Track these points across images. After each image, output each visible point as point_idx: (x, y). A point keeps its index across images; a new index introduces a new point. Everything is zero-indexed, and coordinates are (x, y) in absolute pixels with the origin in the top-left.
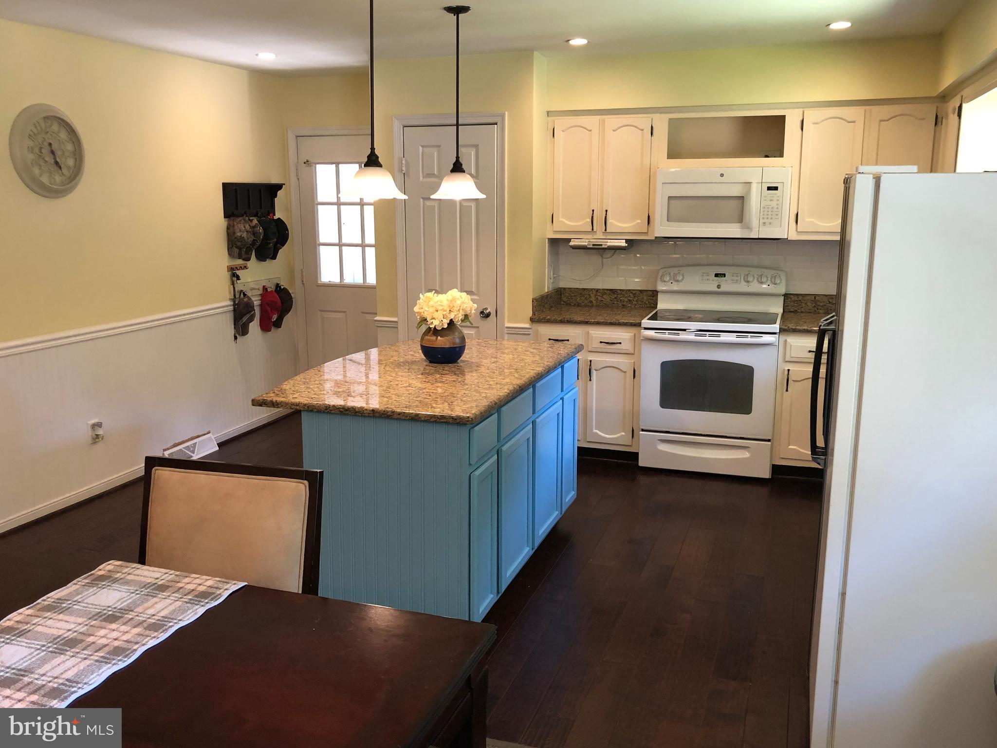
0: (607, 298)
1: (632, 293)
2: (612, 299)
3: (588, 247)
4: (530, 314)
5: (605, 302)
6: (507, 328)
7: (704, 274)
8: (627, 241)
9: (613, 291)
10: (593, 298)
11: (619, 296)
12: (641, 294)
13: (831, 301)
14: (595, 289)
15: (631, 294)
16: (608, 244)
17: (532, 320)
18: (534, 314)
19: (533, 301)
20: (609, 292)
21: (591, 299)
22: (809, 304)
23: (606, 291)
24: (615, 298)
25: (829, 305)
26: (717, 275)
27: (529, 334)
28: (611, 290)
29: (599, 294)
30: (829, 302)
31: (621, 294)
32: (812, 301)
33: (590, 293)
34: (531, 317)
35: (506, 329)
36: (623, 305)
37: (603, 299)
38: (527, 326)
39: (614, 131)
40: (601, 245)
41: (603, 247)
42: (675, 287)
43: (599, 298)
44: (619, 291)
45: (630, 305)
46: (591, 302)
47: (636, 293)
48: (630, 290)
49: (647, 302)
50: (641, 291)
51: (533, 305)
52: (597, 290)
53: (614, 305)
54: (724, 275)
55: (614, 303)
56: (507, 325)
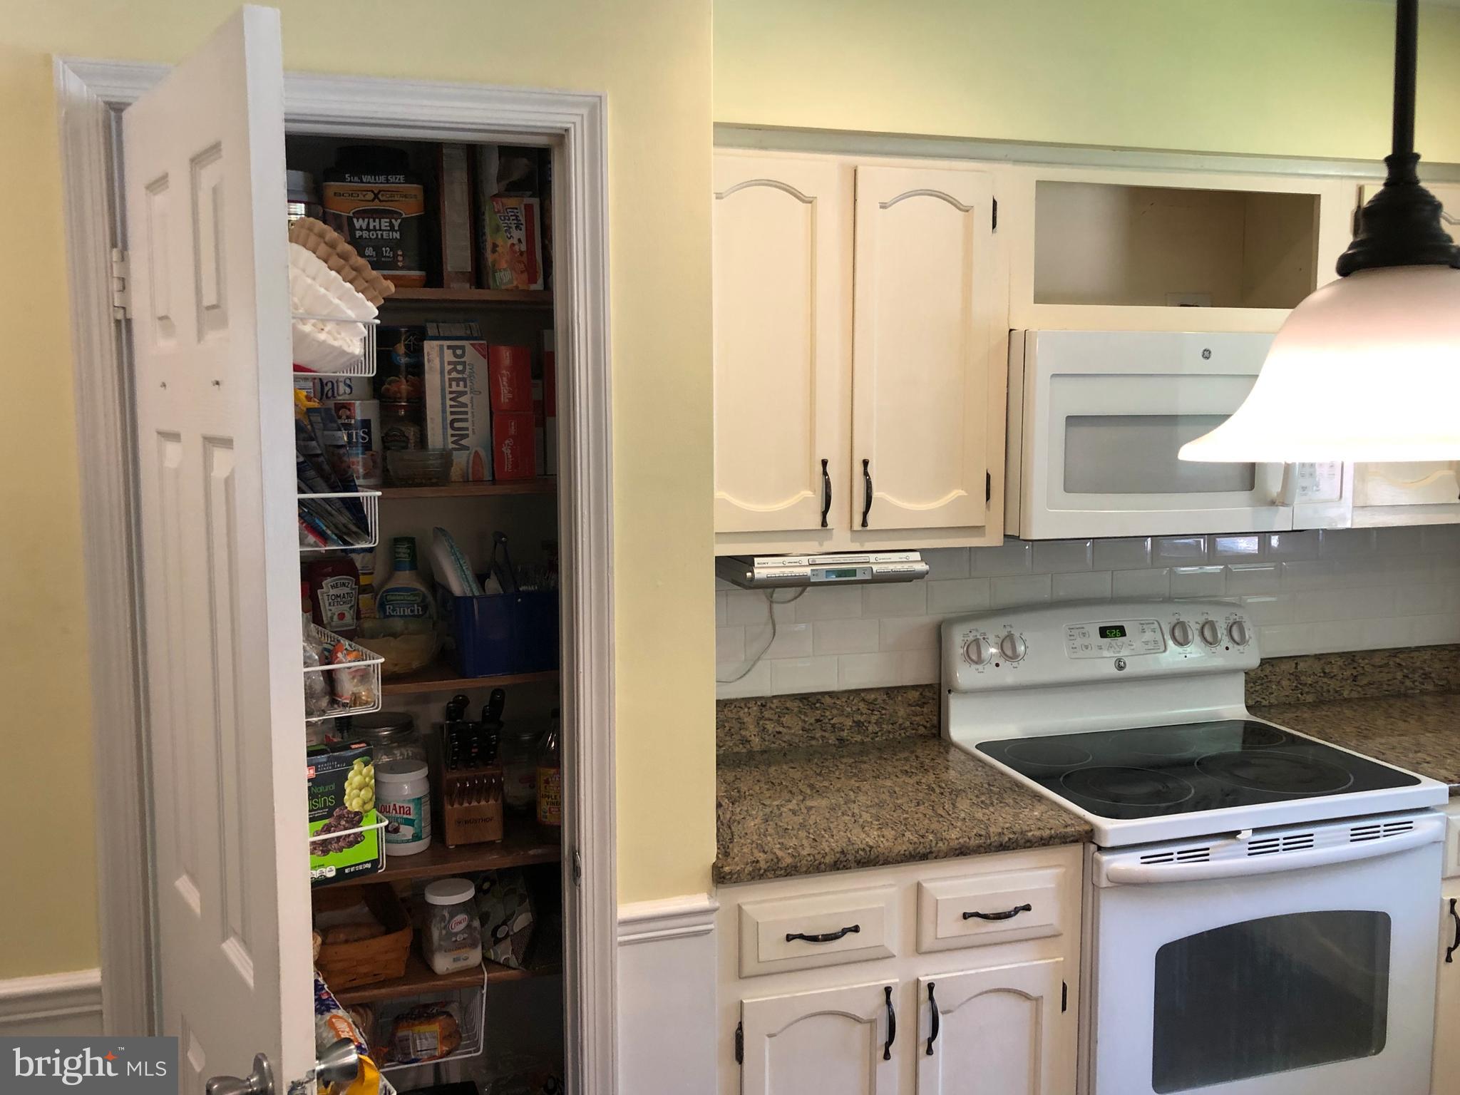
0: (793, 725)
1: (863, 700)
2: (807, 726)
3: (812, 581)
4: (710, 853)
5: (787, 738)
6: (625, 923)
7: (1073, 632)
8: (926, 554)
9: (810, 700)
10: (751, 727)
11: (828, 713)
12: (891, 702)
13: (1327, 671)
14: (756, 699)
15: (862, 705)
16: (876, 568)
17: (720, 877)
18: (724, 849)
19: (719, 805)
20: (797, 703)
21: (743, 733)
22: (1285, 683)
23: (789, 704)
24: (818, 721)
25: (1325, 680)
26: (1104, 632)
27: (707, 932)
28: (804, 698)
29: (767, 714)
30: (1325, 673)
31: (834, 706)
32: (1291, 674)
33: (741, 714)
34: (715, 866)
35: (620, 930)
36: (841, 740)
37: (781, 729)
38: (701, 901)
39: (884, 206)
40: (853, 572)
41: (859, 577)
42: (1009, 675)
43: (770, 726)
44: (828, 700)
45: (858, 738)
46: (745, 741)
47: (876, 700)
48: (857, 692)
49: (908, 724)
50: (890, 692)
51: (718, 817)
52: (763, 703)
53: (813, 742)
54: (1121, 631)
55: (813, 738)
56: (625, 910)
